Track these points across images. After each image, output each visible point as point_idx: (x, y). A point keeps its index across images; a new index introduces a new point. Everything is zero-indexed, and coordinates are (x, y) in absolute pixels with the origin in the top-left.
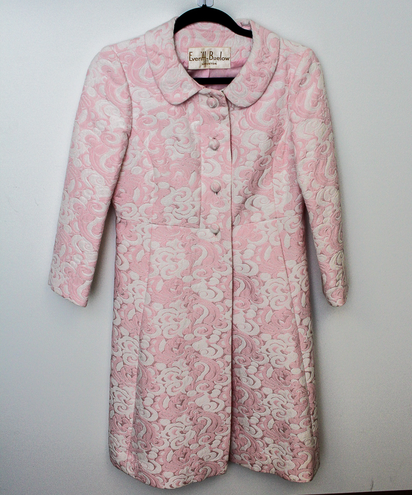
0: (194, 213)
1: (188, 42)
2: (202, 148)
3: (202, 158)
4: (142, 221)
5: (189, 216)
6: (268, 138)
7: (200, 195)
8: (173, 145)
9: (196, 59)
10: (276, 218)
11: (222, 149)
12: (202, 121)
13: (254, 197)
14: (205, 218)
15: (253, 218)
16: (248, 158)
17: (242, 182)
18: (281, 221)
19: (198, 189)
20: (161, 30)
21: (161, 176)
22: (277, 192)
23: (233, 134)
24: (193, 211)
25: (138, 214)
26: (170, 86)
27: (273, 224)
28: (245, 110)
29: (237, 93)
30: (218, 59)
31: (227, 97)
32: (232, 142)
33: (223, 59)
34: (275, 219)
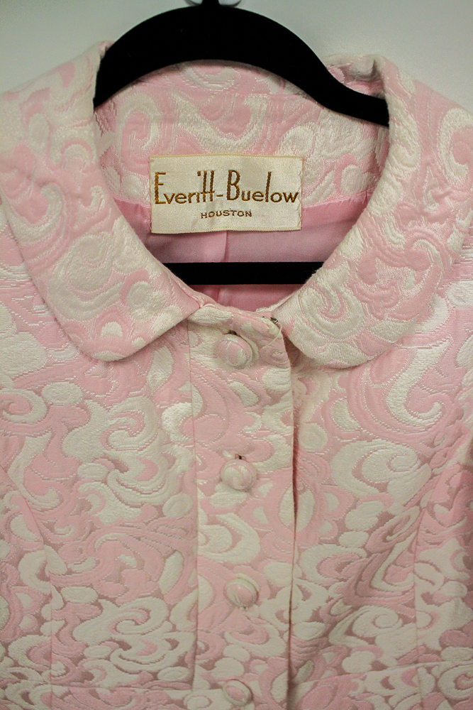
0: (175, 660)
1: (152, 135)
2: (200, 482)
3: (200, 510)
4: (21, 676)
5: (161, 667)
6: (419, 462)
7: (193, 614)
8: (105, 482)
9: (178, 198)
10: (416, 662)
11: (264, 488)
12: (199, 405)
13: (357, 613)
14: (209, 666)
15: (347, 664)
16: (349, 524)
17: (327, 588)
18: (429, 670)
19: (190, 599)
20: (47, 89)
21: (70, 572)
22: (428, 598)
23: (301, 444)
24: (174, 656)
25: (7, 661)
26: (84, 298)
27: (408, 679)
28: (347, 373)
29: (327, 322)
30: (256, 196)
31: (291, 338)
32: (299, 468)
33: (276, 197)
34: (414, 667)
